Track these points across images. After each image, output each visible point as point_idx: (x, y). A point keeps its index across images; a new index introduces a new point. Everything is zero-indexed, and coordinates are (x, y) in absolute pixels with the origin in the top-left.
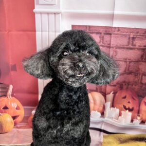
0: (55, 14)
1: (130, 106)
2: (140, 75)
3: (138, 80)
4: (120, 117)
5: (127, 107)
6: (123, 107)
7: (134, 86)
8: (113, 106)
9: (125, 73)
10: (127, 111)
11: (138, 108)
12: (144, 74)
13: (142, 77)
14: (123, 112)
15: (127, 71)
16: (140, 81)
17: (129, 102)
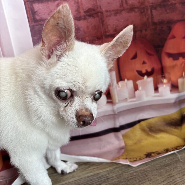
1: (148, 68)
2: (147, 10)
3: (148, 19)
4: (137, 92)
5: (144, 71)
6: (136, 73)
7: (144, 31)
8: (120, 78)
9: (123, 10)
10: (146, 77)
11: (159, 66)
12: (154, 7)
13: (151, 12)
14: (139, 82)
15: (125, 6)
16: (150, 20)
17: (144, 63)
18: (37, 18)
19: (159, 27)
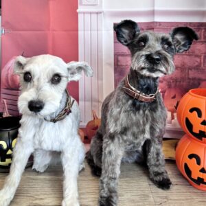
0: (97, 13)
4: (173, 121)
12: (190, 69)
13: (188, 71)
16: (187, 76)
18: (119, 64)
19: (192, 82)
